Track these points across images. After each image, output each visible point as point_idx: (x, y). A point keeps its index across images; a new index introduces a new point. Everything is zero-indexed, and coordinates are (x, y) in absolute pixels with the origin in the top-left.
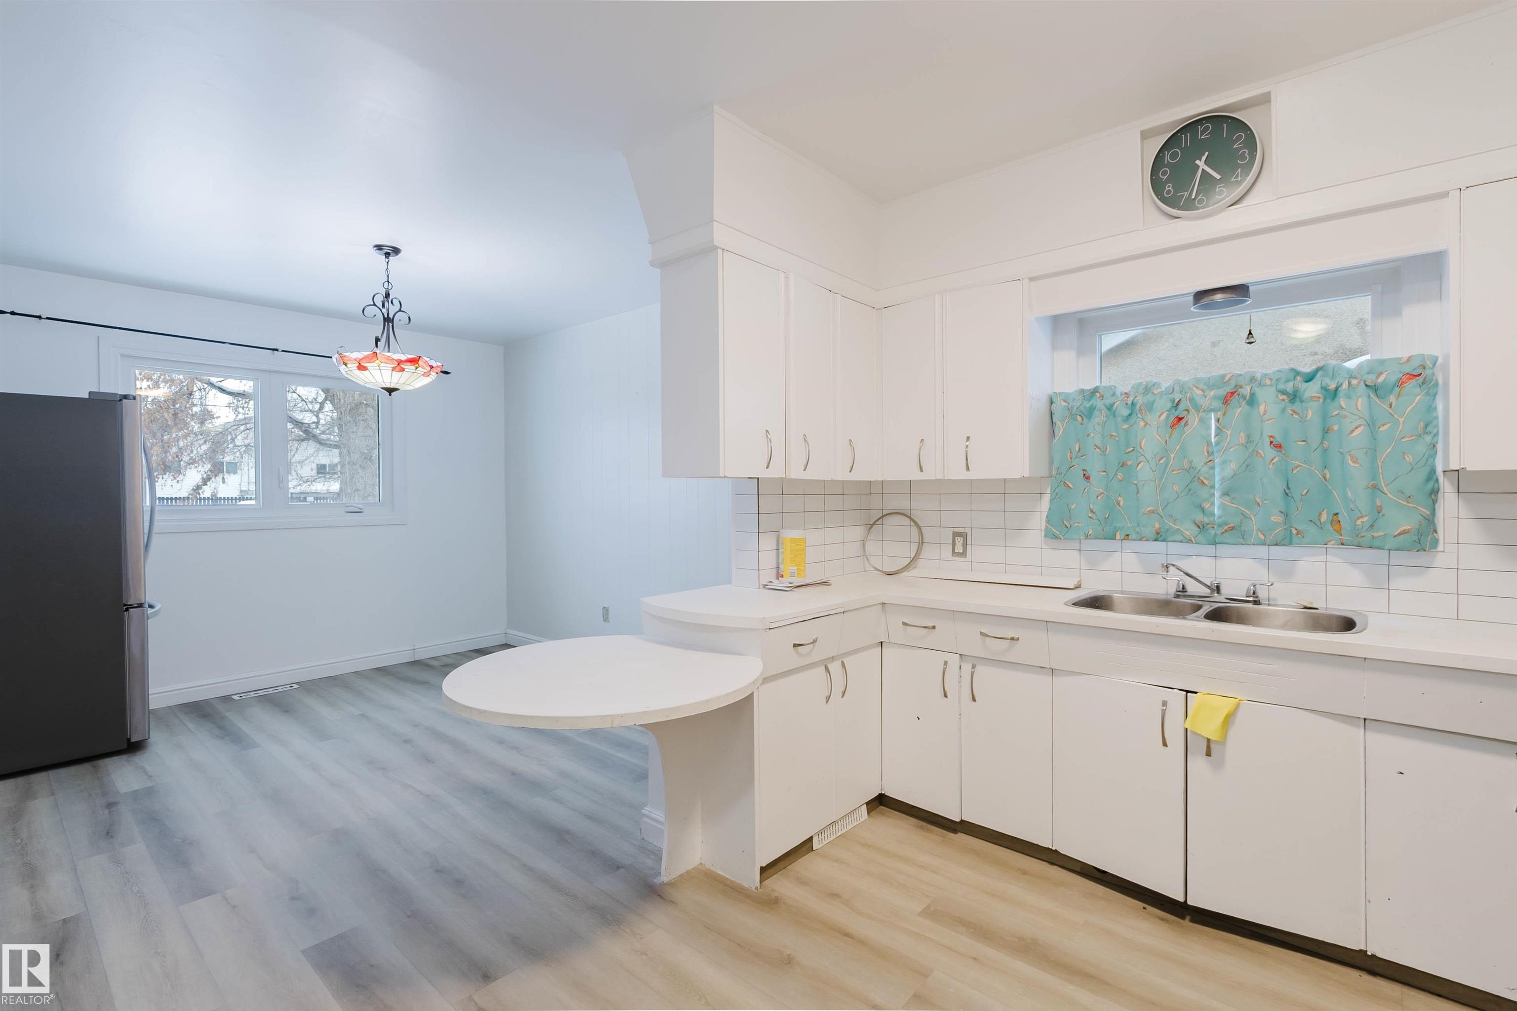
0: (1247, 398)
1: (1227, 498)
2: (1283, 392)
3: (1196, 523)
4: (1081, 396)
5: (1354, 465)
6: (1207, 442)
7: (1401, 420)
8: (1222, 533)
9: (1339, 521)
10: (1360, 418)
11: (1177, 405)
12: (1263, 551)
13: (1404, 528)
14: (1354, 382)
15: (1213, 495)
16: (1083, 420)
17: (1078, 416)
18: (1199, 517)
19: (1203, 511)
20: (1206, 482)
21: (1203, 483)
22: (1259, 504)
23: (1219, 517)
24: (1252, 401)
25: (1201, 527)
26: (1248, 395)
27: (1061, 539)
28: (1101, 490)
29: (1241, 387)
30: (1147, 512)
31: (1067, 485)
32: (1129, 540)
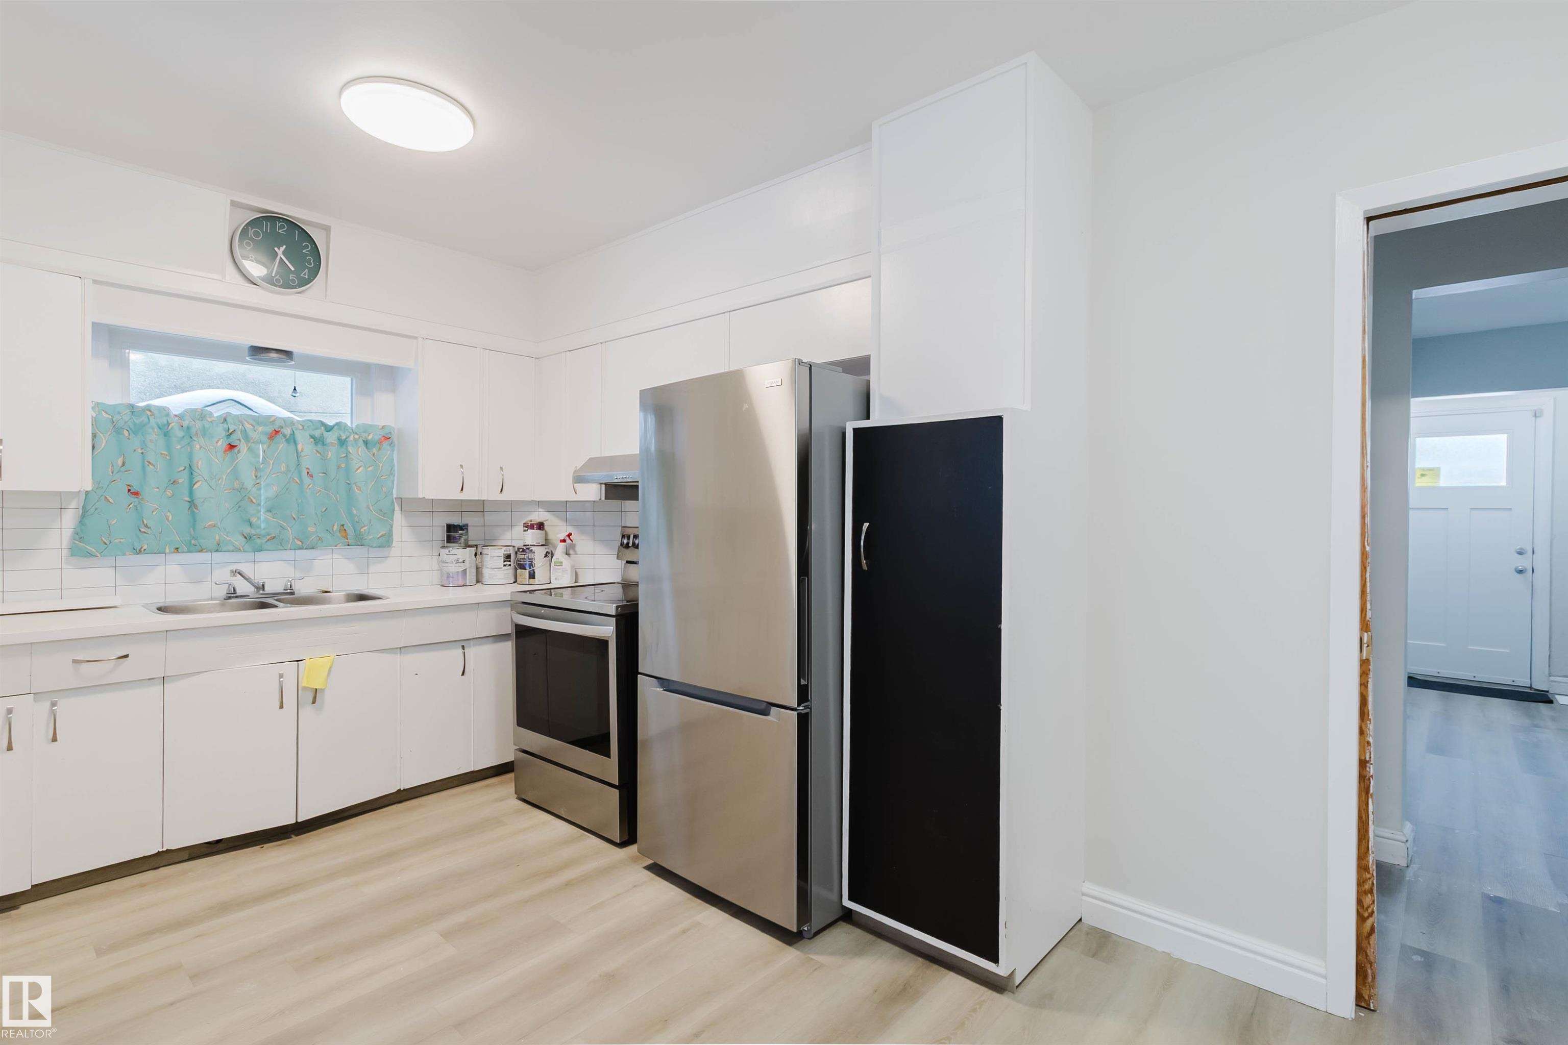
0: (287, 437)
1: (270, 514)
2: (312, 437)
3: (243, 535)
4: (128, 411)
5: (358, 492)
6: (256, 468)
7: (381, 465)
8: (266, 542)
9: (345, 530)
10: (361, 461)
11: (231, 434)
12: (290, 554)
13: (382, 533)
14: (357, 437)
15: (260, 511)
16: (129, 435)
17: (125, 430)
18: (247, 530)
19: (251, 524)
20: (254, 501)
21: (252, 501)
22: (294, 518)
23: (263, 529)
24: (292, 440)
25: (248, 538)
26: (288, 436)
27: (98, 556)
28: (156, 506)
29: (282, 428)
30: (208, 526)
31: (108, 499)
32: (179, 553)
